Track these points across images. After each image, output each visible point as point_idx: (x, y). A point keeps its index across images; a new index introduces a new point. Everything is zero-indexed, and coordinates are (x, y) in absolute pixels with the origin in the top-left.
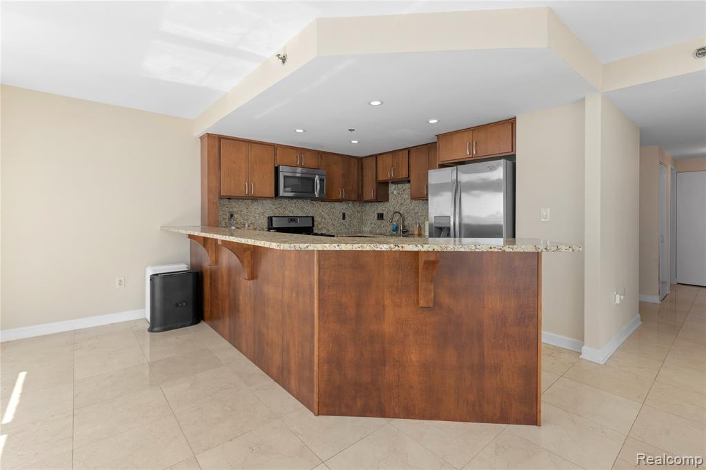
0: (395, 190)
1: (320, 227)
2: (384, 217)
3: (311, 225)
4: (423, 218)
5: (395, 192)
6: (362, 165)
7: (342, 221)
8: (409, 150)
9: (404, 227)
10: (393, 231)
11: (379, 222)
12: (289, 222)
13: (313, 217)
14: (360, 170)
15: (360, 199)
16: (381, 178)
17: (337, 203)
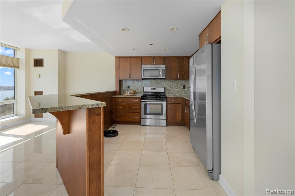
1: (170, 92)
3: (164, 91)
13: (164, 88)
17: (180, 81)
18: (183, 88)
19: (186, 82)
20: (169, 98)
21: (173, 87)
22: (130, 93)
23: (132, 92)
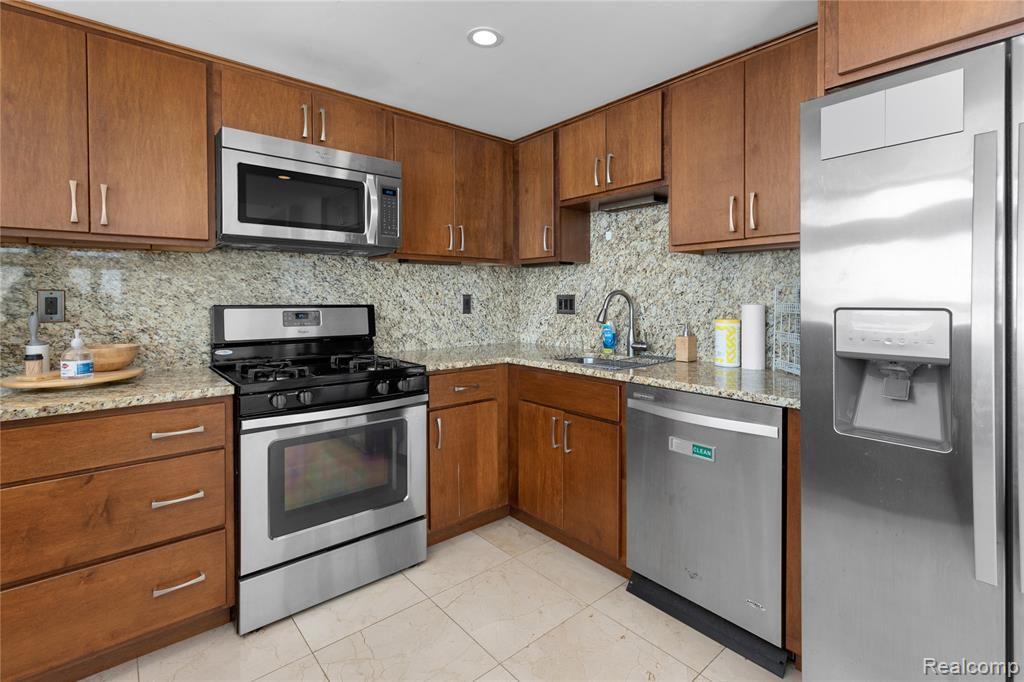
0: (608, 228)
1: (397, 334)
2: (578, 307)
3: (366, 331)
4: (701, 310)
5: (609, 236)
6: (516, 163)
7: (463, 316)
8: (664, 92)
9: (637, 334)
10: (606, 346)
11: (562, 319)
12: (286, 323)
13: (371, 308)
14: (510, 178)
15: (510, 258)
16: (571, 192)
17: (446, 268)
18: (461, 307)
19: (475, 276)
20: (437, 373)
21: (416, 304)
22: (89, 368)
23: (112, 353)
